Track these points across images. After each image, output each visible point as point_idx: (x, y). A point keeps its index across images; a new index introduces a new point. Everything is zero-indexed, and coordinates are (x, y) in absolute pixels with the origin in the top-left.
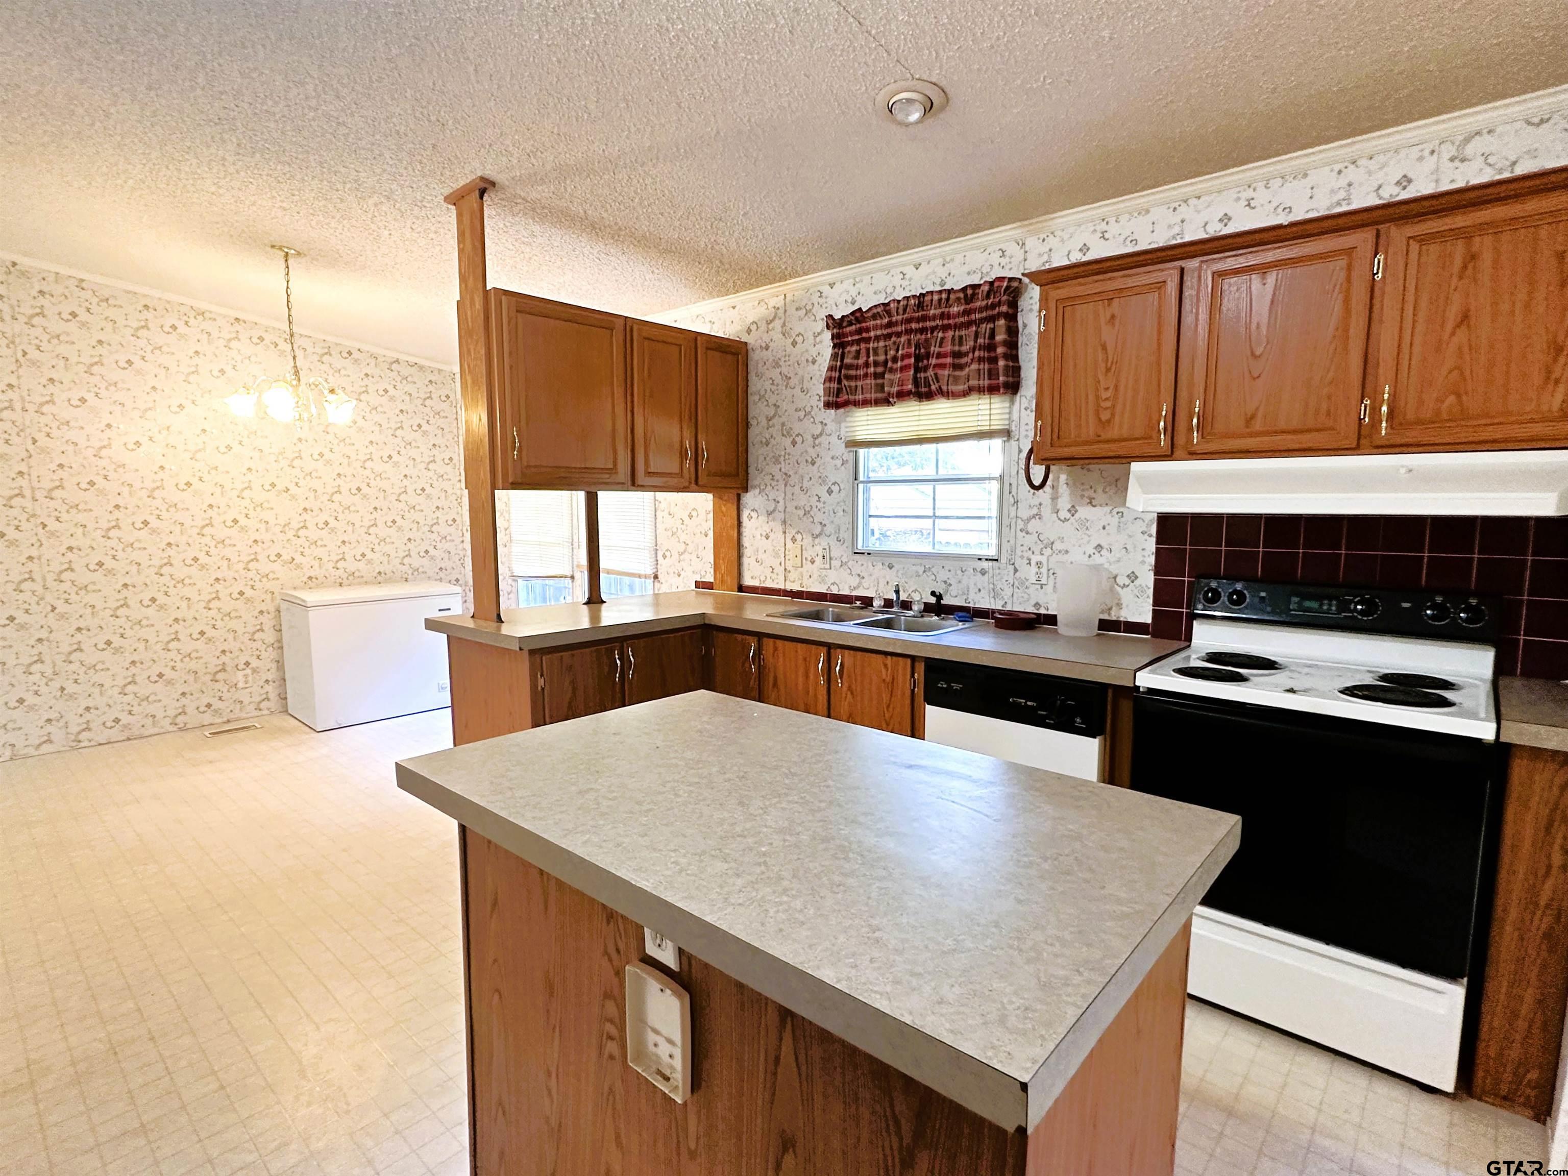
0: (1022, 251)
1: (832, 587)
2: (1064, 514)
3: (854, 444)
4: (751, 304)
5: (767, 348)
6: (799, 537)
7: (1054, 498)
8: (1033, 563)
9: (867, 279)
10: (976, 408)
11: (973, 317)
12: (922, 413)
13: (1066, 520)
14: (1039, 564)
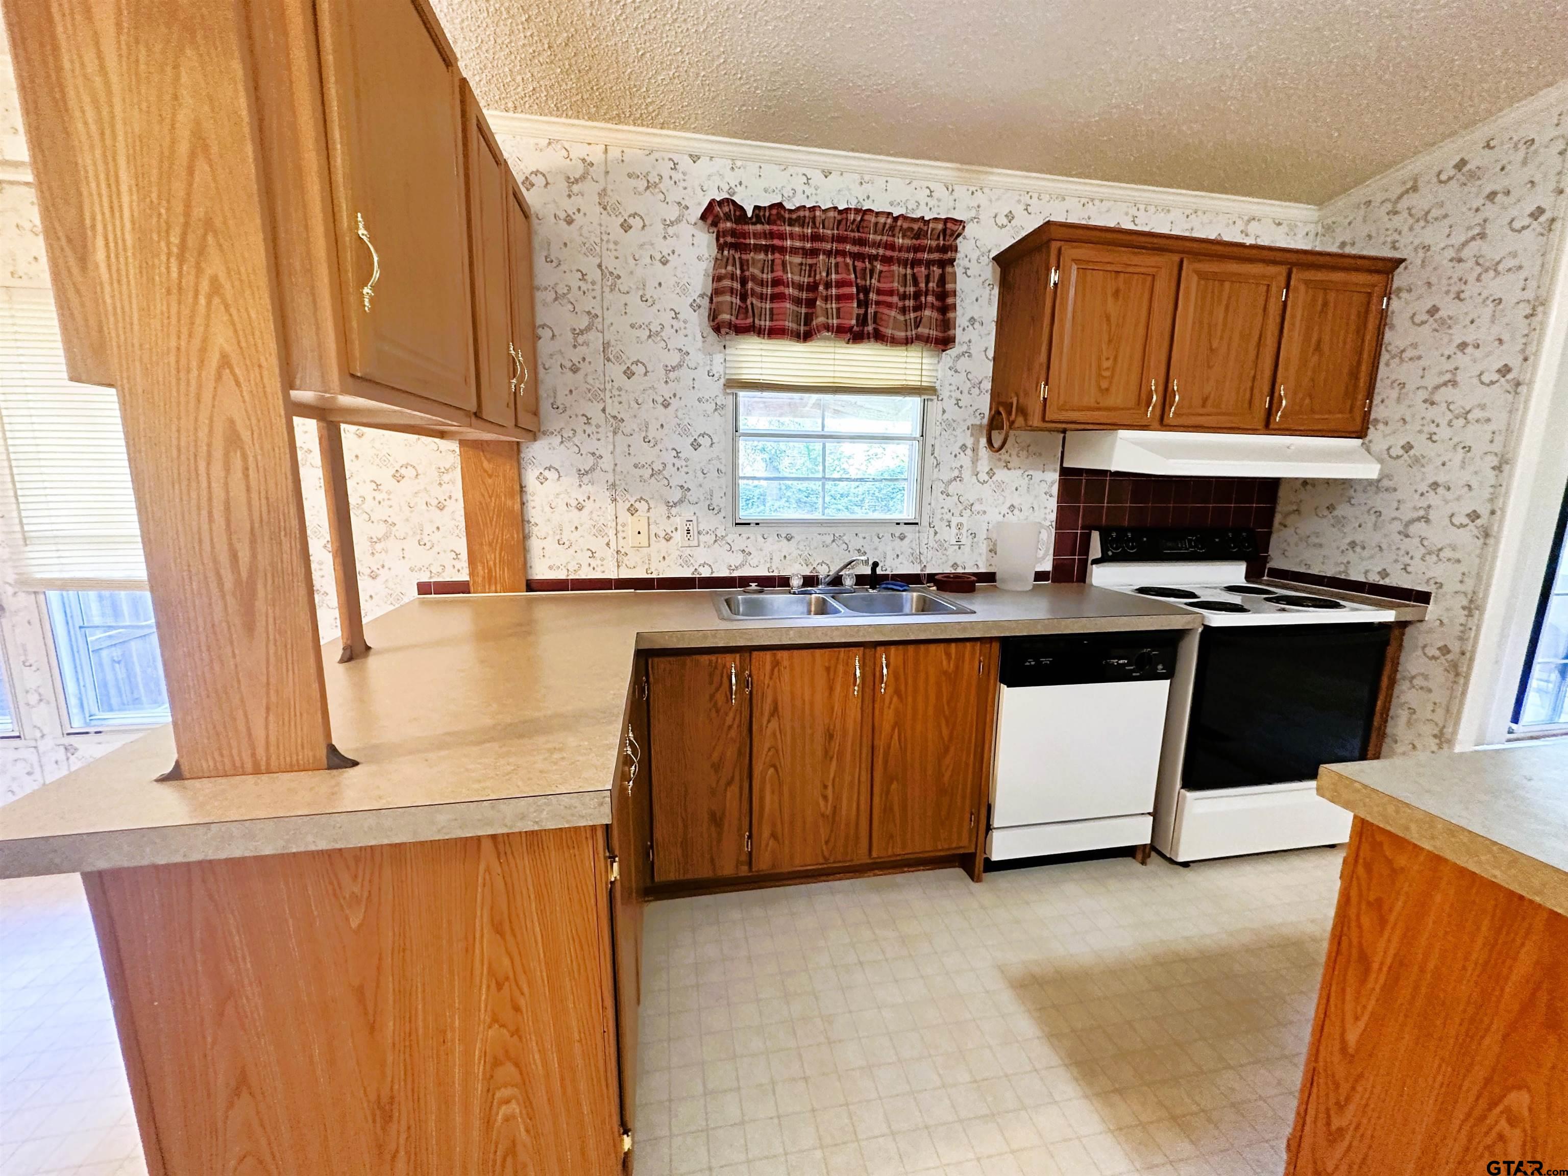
0: (952, 198)
1: (701, 570)
2: (983, 476)
3: (735, 385)
4: (532, 141)
5: (569, 221)
6: (642, 506)
7: (975, 461)
8: (953, 525)
9: (753, 168)
10: (904, 360)
11: (919, 255)
12: (837, 357)
13: (985, 482)
14: (960, 526)
